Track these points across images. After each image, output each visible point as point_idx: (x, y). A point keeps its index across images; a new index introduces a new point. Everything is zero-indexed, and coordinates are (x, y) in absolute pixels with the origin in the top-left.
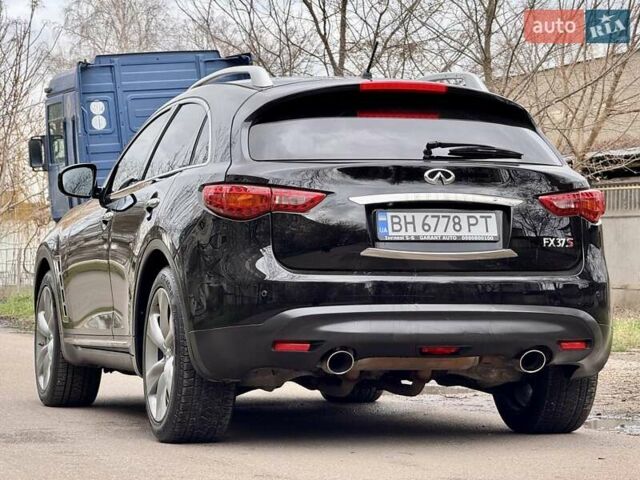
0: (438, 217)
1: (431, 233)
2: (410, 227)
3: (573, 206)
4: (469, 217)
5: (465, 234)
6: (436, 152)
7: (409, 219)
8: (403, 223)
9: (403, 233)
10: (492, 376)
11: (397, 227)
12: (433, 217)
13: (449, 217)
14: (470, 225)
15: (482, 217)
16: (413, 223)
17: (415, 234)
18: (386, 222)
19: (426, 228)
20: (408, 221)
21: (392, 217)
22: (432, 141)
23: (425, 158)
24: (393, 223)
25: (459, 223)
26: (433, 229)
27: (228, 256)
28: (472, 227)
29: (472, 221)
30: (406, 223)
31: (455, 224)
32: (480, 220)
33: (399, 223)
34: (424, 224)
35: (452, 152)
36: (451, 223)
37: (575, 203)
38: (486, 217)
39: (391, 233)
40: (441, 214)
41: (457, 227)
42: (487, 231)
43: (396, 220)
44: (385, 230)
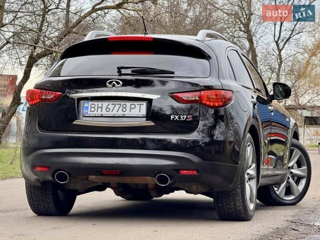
0: (115, 104)
1: (110, 112)
2: (100, 109)
3: (197, 99)
4: (131, 104)
5: (127, 113)
7: (100, 106)
8: (96, 108)
9: (95, 112)
11: (93, 110)
12: (112, 104)
13: (121, 104)
14: (131, 108)
15: (138, 104)
16: (102, 108)
17: (101, 113)
18: (88, 107)
19: (108, 110)
20: (99, 106)
21: (91, 104)
24: (91, 108)
25: (125, 108)
26: (111, 110)
28: (132, 110)
29: (133, 106)
30: (98, 108)
31: (123, 108)
32: (136, 105)
33: (94, 108)
34: (107, 108)
35: (133, 71)
36: (121, 107)
38: (140, 105)
39: (89, 113)
40: (116, 103)
41: (124, 110)
42: (140, 112)
43: (93, 106)
44: (87, 111)
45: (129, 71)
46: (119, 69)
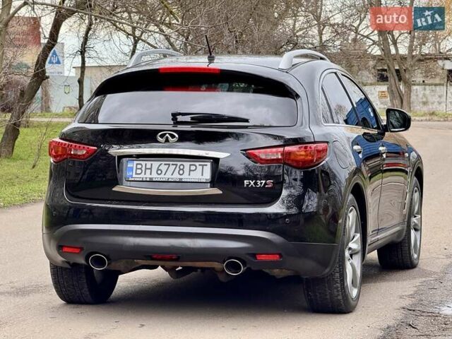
0: (169, 165)
2: (148, 171)
4: (190, 165)
5: (186, 177)
6: (180, 118)
7: (149, 166)
8: (143, 169)
9: (142, 175)
11: (139, 171)
12: (165, 164)
13: (176, 165)
14: (190, 170)
16: (151, 169)
17: (150, 176)
18: (132, 168)
19: (159, 172)
20: (147, 167)
21: (137, 164)
24: (137, 169)
25: (183, 170)
26: (164, 173)
28: (191, 172)
29: (193, 168)
30: (146, 169)
31: (180, 169)
32: (198, 166)
33: (141, 169)
34: (158, 170)
35: (192, 118)
36: (178, 169)
37: (282, 155)
38: (203, 166)
39: (134, 176)
40: (171, 163)
41: (181, 172)
42: (202, 175)
43: (139, 166)
44: (131, 174)
45: (188, 118)
46: (174, 116)
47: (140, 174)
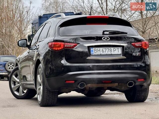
0: (106, 49)
1: (104, 53)
2: (99, 51)
3: (140, 45)
4: (114, 49)
5: (113, 53)
6: (105, 33)
7: (99, 50)
8: (97, 51)
9: (97, 53)
10: (122, 88)
11: (95, 52)
12: (105, 49)
13: (109, 49)
14: (114, 51)
15: (117, 49)
16: (100, 50)
17: (100, 53)
19: (103, 52)
20: (98, 50)
21: (94, 49)
22: (104, 30)
23: (103, 35)
25: (111, 50)
26: (105, 52)
27: (54, 60)
29: (115, 50)
30: (98, 51)
31: (110, 50)
32: (116, 49)
33: (96, 51)
34: (102, 51)
35: (109, 33)
36: (109, 50)
37: (141, 45)
38: (118, 49)
40: (107, 48)
42: (118, 52)
43: (95, 50)
44: (93, 52)
45: (108, 33)
47: (96, 52)
